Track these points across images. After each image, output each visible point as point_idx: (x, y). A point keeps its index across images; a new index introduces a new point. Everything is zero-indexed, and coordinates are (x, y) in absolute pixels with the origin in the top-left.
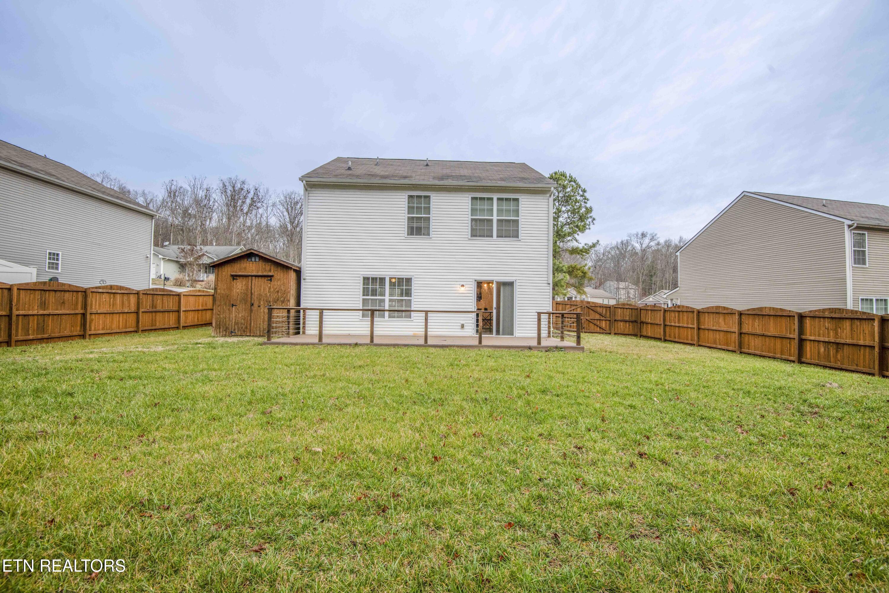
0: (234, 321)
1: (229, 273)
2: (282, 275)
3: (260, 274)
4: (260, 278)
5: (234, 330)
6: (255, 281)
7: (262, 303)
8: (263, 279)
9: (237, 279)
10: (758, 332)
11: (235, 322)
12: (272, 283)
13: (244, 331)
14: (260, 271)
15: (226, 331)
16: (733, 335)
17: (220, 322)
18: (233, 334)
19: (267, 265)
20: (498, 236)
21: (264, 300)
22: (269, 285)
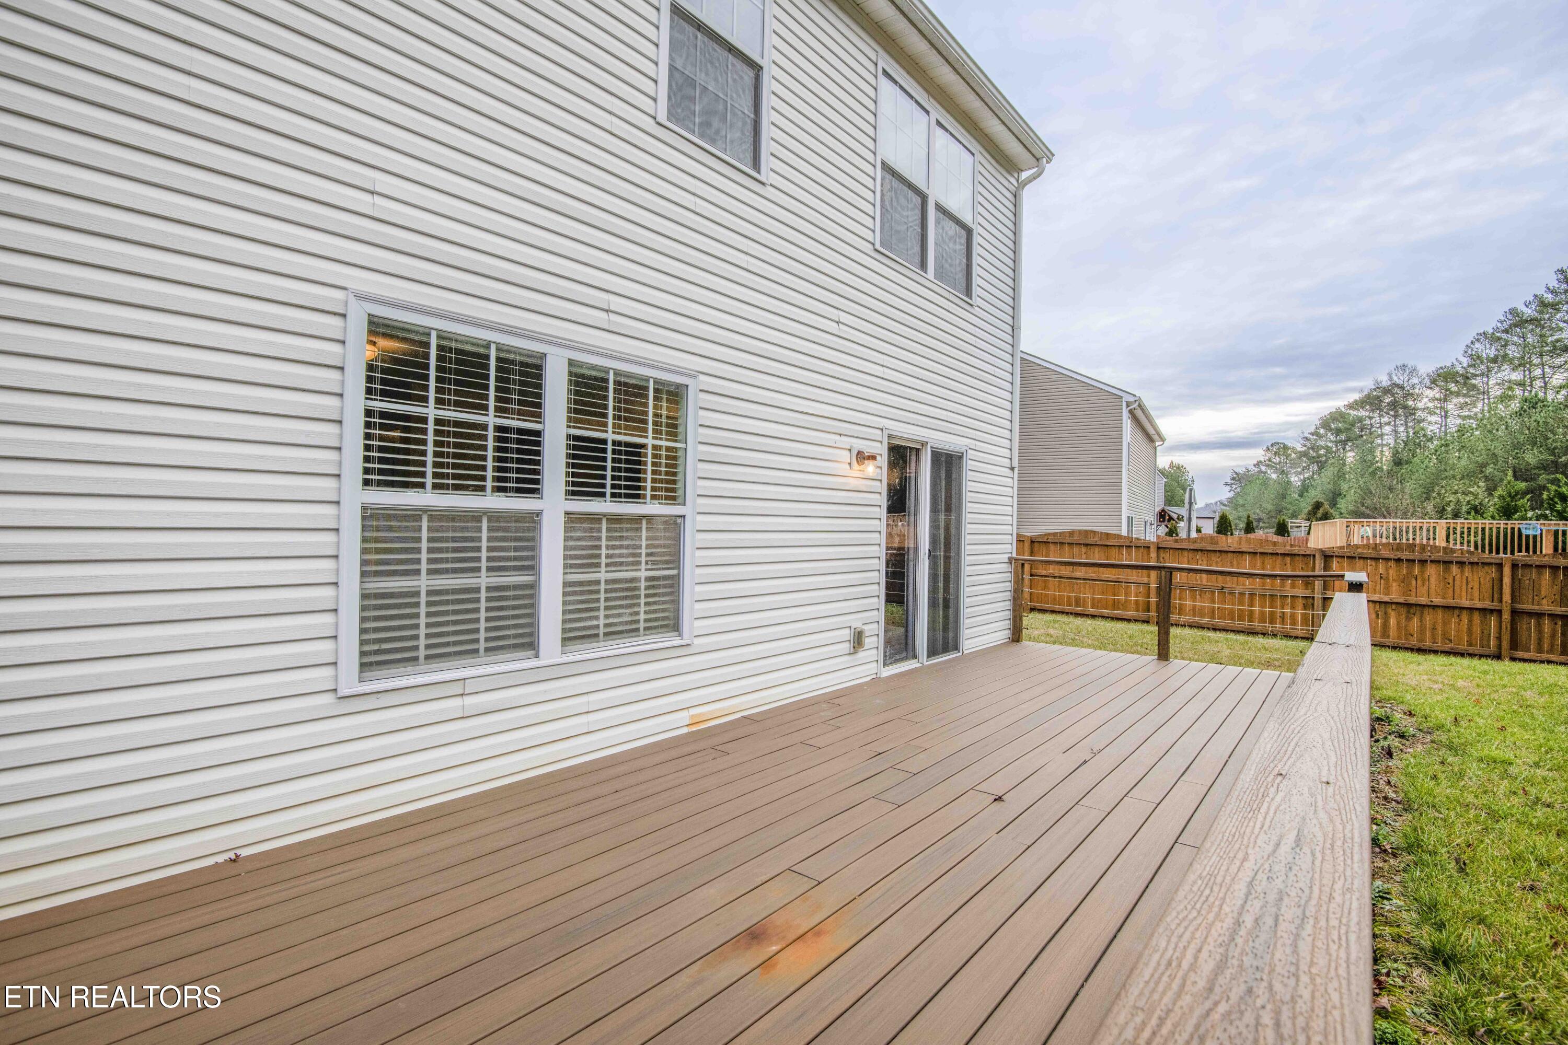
20: (939, 278)
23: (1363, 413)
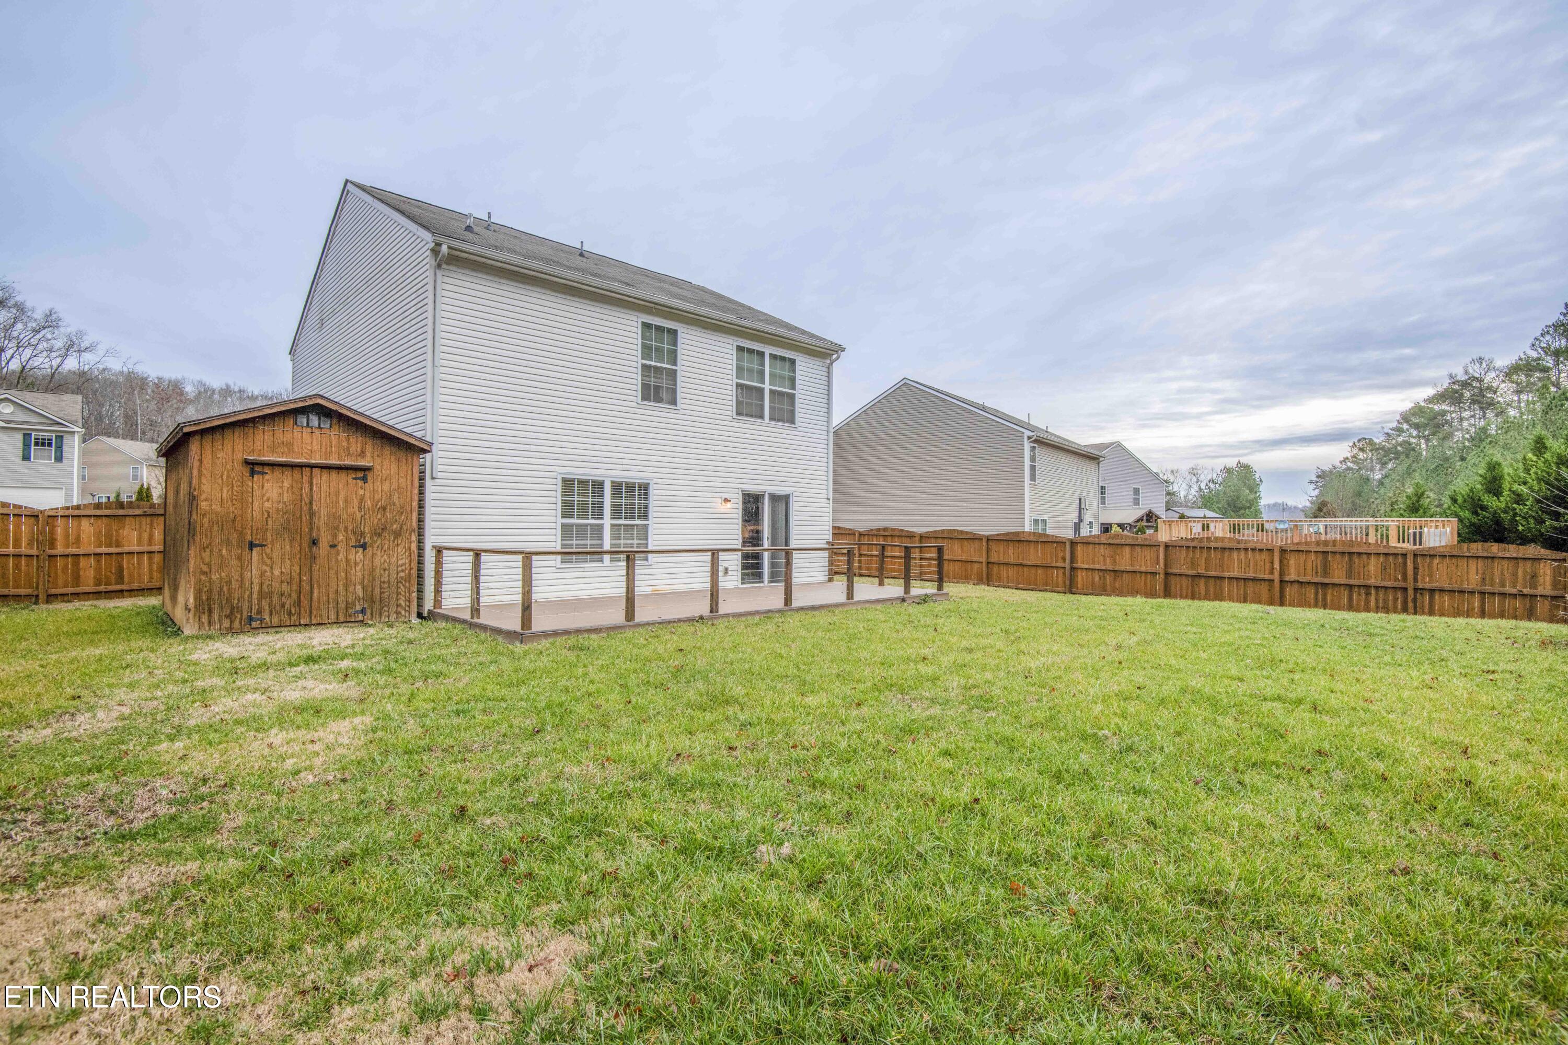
0: (256, 588)
1: (239, 456)
2: (394, 467)
3: (333, 461)
4: (334, 474)
5: (259, 612)
6: (322, 480)
7: (341, 537)
8: (343, 474)
9: (263, 473)
10: (1012, 560)
11: (260, 591)
12: (369, 485)
13: (290, 614)
14: (334, 456)
15: (230, 616)
16: (977, 566)
17: (210, 592)
18: (254, 624)
19: (353, 440)
20: (771, 419)
21: (346, 528)
22: (361, 492)
23: (1444, 407)
